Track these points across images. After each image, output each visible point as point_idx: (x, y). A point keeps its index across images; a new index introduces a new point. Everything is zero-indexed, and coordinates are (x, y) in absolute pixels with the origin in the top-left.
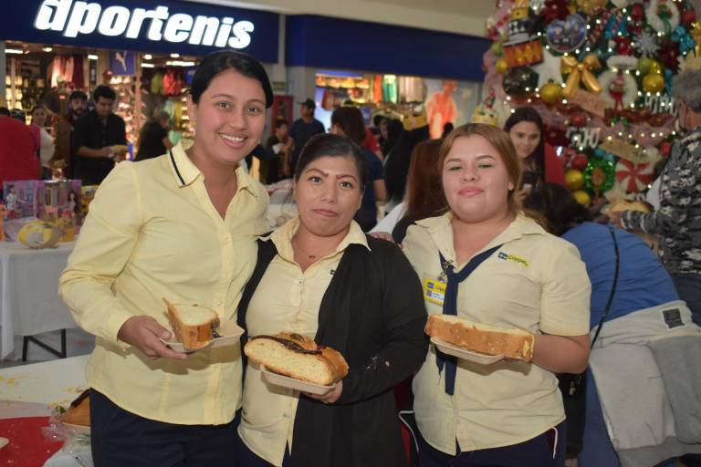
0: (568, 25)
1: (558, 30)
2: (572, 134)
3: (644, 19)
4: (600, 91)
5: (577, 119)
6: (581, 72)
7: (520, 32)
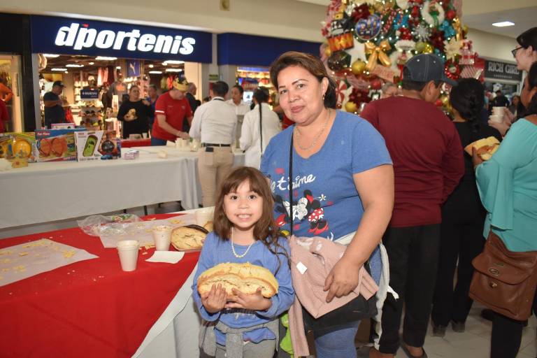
0: (369, 22)
1: (363, 26)
2: (373, 94)
3: (420, 16)
4: (391, 65)
5: (375, 84)
6: (378, 53)
7: (338, 28)
